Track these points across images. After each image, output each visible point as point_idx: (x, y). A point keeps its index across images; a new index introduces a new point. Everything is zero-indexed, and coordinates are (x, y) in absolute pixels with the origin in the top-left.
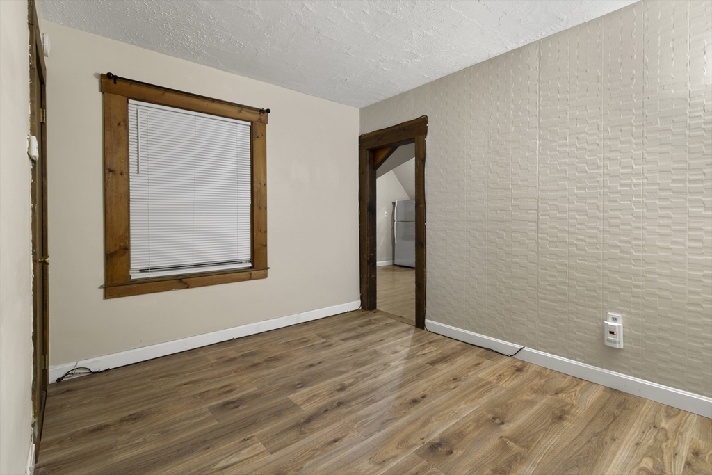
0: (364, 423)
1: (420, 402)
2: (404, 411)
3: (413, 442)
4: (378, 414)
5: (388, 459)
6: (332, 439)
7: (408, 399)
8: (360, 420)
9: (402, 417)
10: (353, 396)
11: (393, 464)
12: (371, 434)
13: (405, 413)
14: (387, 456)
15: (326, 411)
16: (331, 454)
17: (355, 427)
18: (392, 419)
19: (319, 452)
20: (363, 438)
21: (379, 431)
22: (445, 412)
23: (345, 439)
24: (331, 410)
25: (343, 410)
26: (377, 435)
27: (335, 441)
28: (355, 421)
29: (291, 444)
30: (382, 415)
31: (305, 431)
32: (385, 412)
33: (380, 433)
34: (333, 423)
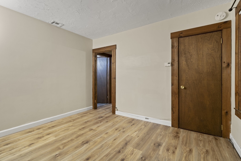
0: (108, 146)
1: (85, 159)
2: (94, 153)
3: (93, 143)
4: (104, 150)
5: (100, 138)
6: (116, 140)
7: (91, 160)
8: (110, 147)
9: (95, 150)
10: (116, 157)
11: (99, 137)
12: (105, 143)
13: (93, 152)
14: (100, 139)
15: (123, 148)
16: (114, 137)
17: (111, 144)
18: (98, 149)
19: (118, 137)
20: (107, 142)
21: (103, 144)
22: (77, 156)
23: (112, 140)
24: (121, 149)
25: (117, 149)
26: (103, 143)
27: (115, 140)
28: (111, 146)
29: (126, 137)
30: (102, 150)
31: (125, 141)
32: (101, 151)
33: (102, 144)
34: (118, 144)
